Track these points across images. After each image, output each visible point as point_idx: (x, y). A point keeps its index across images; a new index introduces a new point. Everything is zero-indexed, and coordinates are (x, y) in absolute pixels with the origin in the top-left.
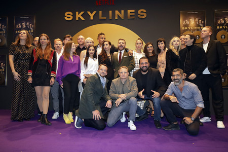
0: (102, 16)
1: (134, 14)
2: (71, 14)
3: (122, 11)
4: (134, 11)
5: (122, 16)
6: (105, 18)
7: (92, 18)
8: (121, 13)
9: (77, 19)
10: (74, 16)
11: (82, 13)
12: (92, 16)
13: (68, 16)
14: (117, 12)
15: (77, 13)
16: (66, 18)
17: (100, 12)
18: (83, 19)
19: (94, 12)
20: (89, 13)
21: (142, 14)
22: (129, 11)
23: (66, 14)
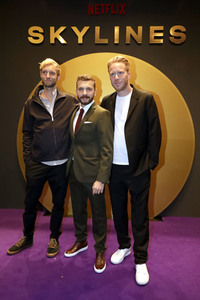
0: (101, 37)
1: (161, 35)
2: (41, 30)
3: (140, 28)
4: (161, 28)
5: (139, 37)
6: (106, 41)
7: (80, 41)
8: (136, 31)
9: (52, 41)
10: (46, 34)
11: (62, 29)
12: (80, 35)
13: (35, 35)
14: (129, 30)
15: (52, 29)
16: (31, 40)
17: (98, 29)
18: (62, 41)
19: (86, 29)
20: (75, 29)
21: (178, 34)
22: (152, 28)
23: (31, 31)
